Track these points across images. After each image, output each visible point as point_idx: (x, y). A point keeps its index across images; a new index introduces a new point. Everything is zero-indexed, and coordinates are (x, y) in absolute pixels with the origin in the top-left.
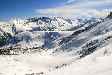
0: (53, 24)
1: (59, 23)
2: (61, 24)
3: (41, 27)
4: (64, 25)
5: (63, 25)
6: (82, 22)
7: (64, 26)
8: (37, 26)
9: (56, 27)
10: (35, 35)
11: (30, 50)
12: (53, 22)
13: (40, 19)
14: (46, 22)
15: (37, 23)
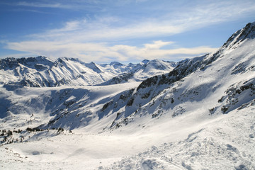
0: (56, 73)
1: (72, 71)
2: (77, 73)
3: (28, 81)
4: (83, 75)
5: (80, 76)
6: (122, 70)
7: (83, 77)
8: (15, 79)
9: (63, 79)
10: (25, 98)
11: (19, 134)
12: (58, 69)
13: (22, 61)
14: (39, 68)
15: (16, 71)
